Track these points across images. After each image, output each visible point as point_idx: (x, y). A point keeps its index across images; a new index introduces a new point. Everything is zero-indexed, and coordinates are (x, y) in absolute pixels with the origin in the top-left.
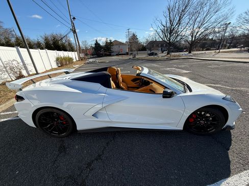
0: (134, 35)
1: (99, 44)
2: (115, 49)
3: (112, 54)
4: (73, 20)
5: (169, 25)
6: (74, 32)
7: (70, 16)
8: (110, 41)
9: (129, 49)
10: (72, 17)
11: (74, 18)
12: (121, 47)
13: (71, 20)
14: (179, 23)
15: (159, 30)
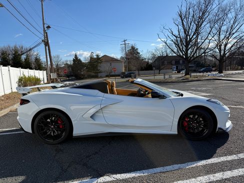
0: (133, 48)
1: (80, 60)
2: (104, 67)
3: (99, 75)
4: (46, 29)
5: (183, 35)
6: (47, 44)
7: (44, 24)
8: (97, 56)
9: (125, 67)
10: (46, 26)
11: (49, 27)
12: (114, 65)
13: (44, 28)
14: (197, 32)
15: (169, 42)
